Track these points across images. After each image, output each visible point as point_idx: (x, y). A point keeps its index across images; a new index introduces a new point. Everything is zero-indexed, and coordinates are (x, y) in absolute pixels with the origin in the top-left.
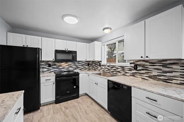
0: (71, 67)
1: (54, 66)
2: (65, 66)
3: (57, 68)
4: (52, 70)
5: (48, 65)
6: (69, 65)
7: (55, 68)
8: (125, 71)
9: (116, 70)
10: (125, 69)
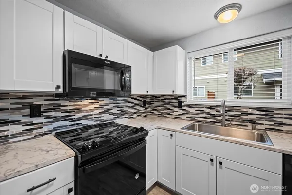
0: (106, 111)
1: (53, 114)
2: (92, 110)
3: (65, 119)
4: (45, 129)
5: (27, 111)
6: (101, 107)
7: (57, 119)
8: (274, 119)
9: (242, 117)
10: (274, 115)
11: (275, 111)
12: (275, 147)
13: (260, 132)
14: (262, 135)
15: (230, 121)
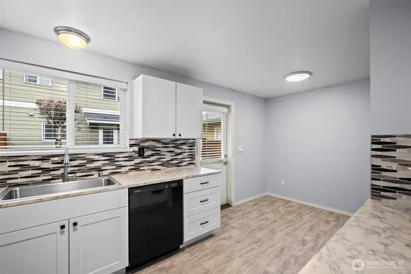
8: (116, 163)
9: (87, 165)
10: (116, 159)
11: (116, 156)
12: (124, 185)
13: (106, 178)
14: (108, 180)
15: (74, 173)
